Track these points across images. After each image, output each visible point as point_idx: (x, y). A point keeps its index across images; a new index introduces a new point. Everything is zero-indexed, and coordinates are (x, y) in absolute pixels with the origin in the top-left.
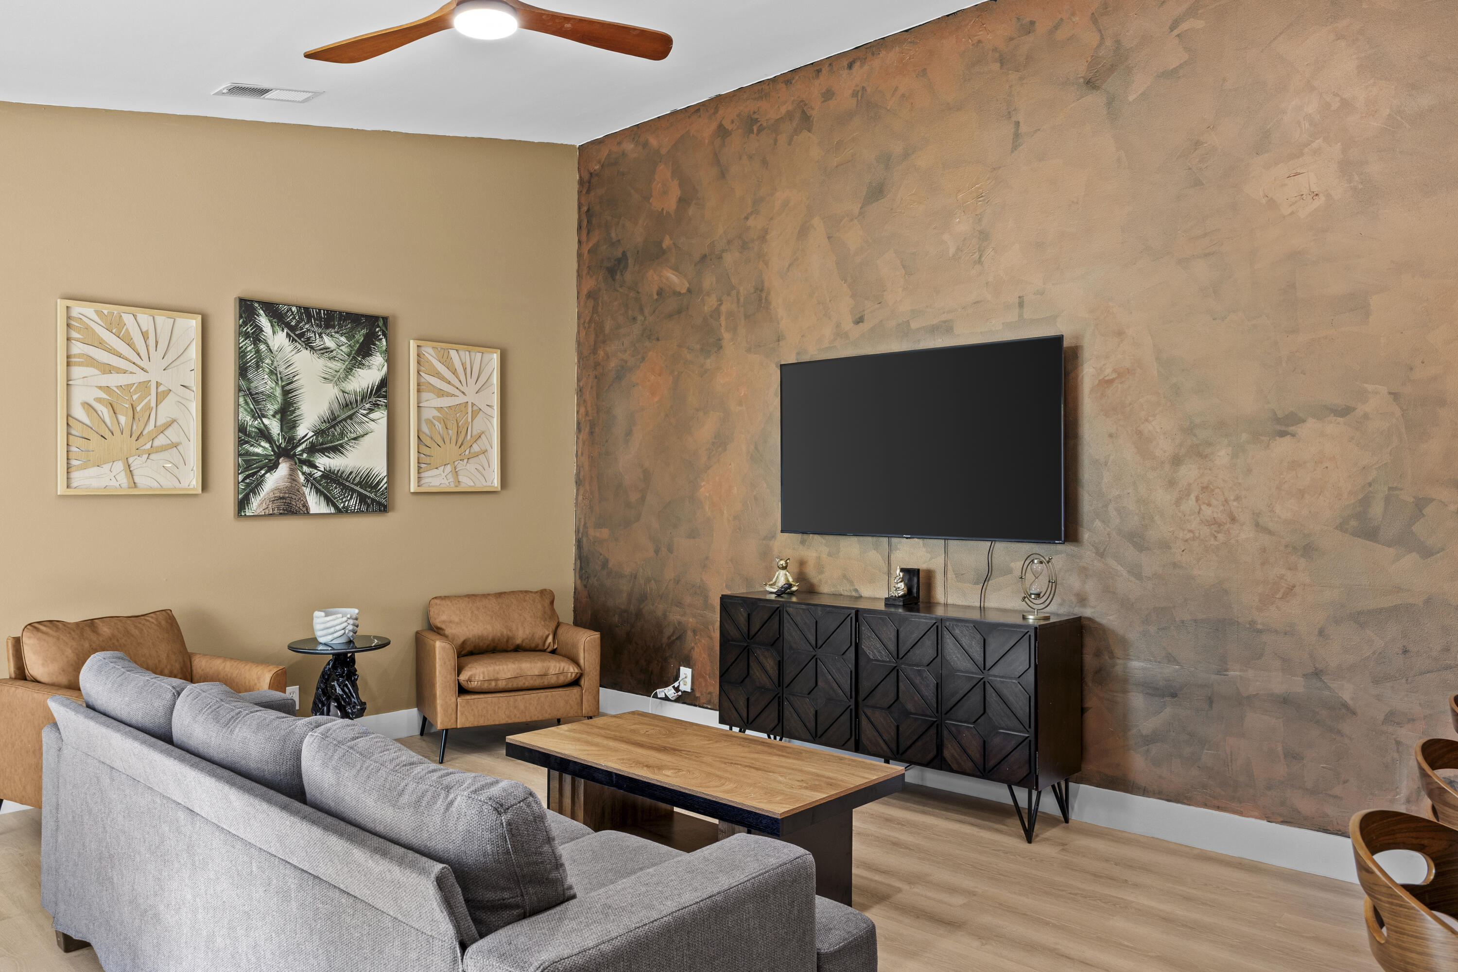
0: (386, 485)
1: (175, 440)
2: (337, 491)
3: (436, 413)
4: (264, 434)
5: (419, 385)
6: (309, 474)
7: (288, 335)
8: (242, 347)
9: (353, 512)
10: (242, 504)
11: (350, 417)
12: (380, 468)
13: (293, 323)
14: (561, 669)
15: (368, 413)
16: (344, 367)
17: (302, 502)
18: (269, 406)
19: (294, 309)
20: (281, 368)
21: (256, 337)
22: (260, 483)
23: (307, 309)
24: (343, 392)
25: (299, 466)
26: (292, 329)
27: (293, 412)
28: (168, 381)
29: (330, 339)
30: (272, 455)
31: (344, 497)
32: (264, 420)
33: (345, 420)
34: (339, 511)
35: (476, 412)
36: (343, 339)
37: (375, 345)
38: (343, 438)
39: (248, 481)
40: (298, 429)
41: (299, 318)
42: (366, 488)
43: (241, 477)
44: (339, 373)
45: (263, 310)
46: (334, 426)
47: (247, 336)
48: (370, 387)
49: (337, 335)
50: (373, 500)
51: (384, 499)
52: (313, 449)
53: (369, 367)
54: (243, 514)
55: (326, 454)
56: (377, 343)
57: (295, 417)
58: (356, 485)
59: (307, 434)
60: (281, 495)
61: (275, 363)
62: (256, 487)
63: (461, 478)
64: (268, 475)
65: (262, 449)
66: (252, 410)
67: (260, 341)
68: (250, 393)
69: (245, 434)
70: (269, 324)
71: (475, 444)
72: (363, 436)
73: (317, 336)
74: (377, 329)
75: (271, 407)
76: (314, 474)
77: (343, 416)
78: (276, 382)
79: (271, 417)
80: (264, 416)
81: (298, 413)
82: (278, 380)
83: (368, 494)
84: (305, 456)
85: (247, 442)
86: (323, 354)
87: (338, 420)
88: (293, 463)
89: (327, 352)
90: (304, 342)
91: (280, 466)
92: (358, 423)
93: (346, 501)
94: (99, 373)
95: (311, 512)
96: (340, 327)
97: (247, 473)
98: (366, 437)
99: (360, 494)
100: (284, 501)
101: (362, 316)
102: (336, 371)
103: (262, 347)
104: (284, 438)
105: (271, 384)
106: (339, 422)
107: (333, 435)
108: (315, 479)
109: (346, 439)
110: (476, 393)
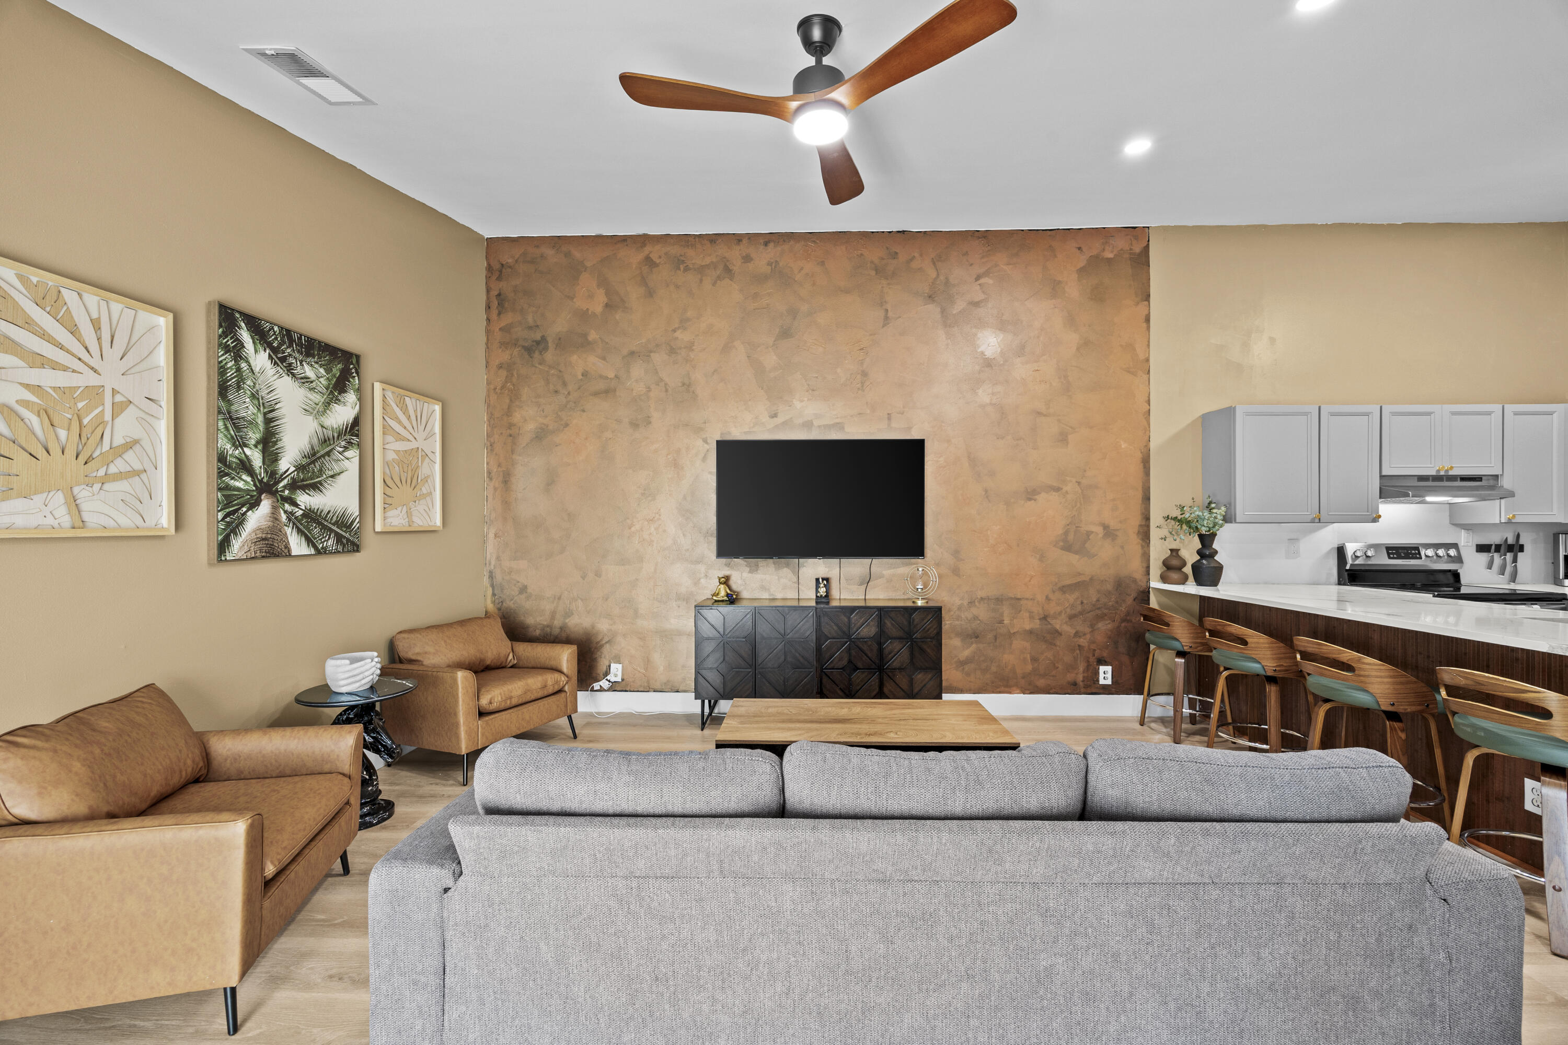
0: (358, 525)
1: (137, 466)
2: (316, 531)
3: (394, 456)
4: (245, 466)
5: (383, 427)
6: (291, 513)
7: (270, 357)
8: (221, 362)
9: (331, 552)
10: (223, 545)
11: (328, 454)
12: (353, 509)
13: (275, 345)
15: (343, 451)
16: (322, 400)
17: (284, 543)
18: (251, 434)
19: (276, 328)
20: (263, 393)
21: (237, 352)
22: (241, 521)
23: (289, 332)
24: (322, 426)
25: (281, 503)
26: (275, 350)
27: (275, 443)
28: (129, 388)
29: (310, 368)
30: (253, 490)
31: (323, 538)
32: (245, 449)
33: (323, 456)
34: (319, 552)
35: (424, 457)
36: (322, 371)
37: (349, 381)
38: (321, 475)
39: (228, 519)
40: (280, 462)
41: (281, 340)
42: (342, 527)
43: (220, 516)
44: (318, 406)
45: (244, 322)
46: (313, 462)
47: (227, 349)
48: (345, 424)
49: (316, 366)
50: (348, 540)
51: (357, 538)
52: (294, 485)
53: (344, 404)
54: (223, 558)
55: (307, 491)
56: (351, 380)
57: (277, 449)
58: (334, 524)
59: (288, 469)
60: (264, 536)
61: (257, 387)
62: (237, 526)
63: (413, 518)
64: (250, 513)
65: (243, 483)
66: (232, 437)
67: (240, 357)
68: (231, 417)
69: (225, 465)
70: (251, 341)
71: (423, 487)
72: (339, 474)
73: (298, 362)
74: (351, 366)
75: (254, 436)
76: (296, 512)
77: (322, 453)
78: (257, 407)
79: (253, 447)
80: (246, 446)
81: (280, 444)
82: (260, 406)
83: (344, 534)
84: (287, 492)
85: (227, 475)
86: (304, 383)
87: (318, 455)
88: (275, 500)
89: (307, 382)
90: (285, 367)
91: (262, 503)
92: (335, 460)
93: (324, 541)
94: (26, 365)
95: (293, 553)
96: (320, 358)
97: (227, 510)
98: (342, 475)
99: (337, 534)
100: (267, 542)
101: (337, 349)
102: (315, 404)
103: (244, 365)
104: (266, 472)
105: (252, 409)
106: (319, 458)
107: (314, 471)
108: (296, 518)
109: (325, 476)
110: (425, 440)
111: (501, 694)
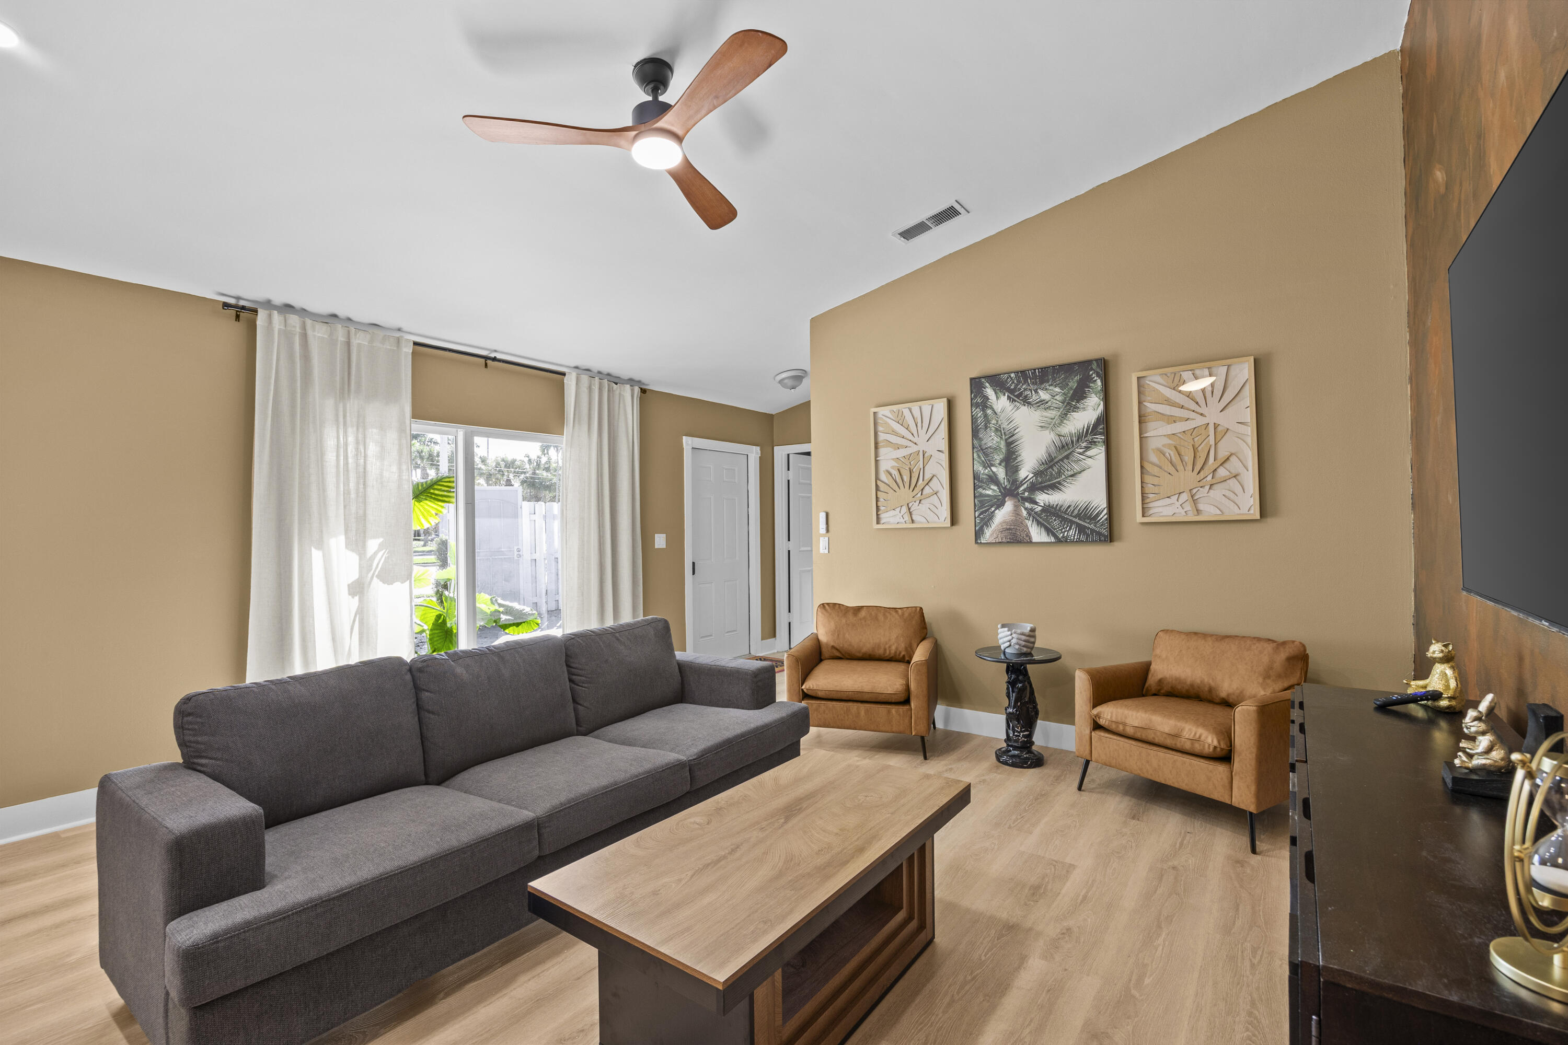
0: (1106, 516)
1: (935, 489)
2: (1056, 523)
3: (1168, 441)
4: (993, 479)
5: (1140, 417)
6: (1030, 509)
7: (1009, 398)
8: (974, 415)
9: (1072, 542)
10: (978, 534)
11: (1067, 457)
12: (1099, 501)
13: (1012, 387)
15: (1084, 451)
16: (1059, 413)
17: (1026, 533)
18: (996, 457)
19: (1013, 375)
20: (1004, 426)
21: (984, 404)
22: (991, 517)
23: (1023, 372)
24: (1059, 436)
25: (1021, 503)
26: (1012, 392)
27: (1016, 459)
28: (930, 449)
29: (1045, 392)
30: (999, 495)
31: (1064, 528)
32: (992, 468)
33: (1062, 460)
34: (1059, 541)
35: (1220, 432)
36: (1057, 390)
37: (1089, 387)
38: (1060, 476)
39: (982, 516)
40: (1019, 472)
41: (1017, 381)
42: (1085, 519)
43: (977, 514)
44: (1055, 420)
45: (988, 383)
46: (1051, 467)
47: (977, 405)
48: (1086, 427)
49: (1051, 388)
50: (1093, 531)
51: (1104, 529)
52: (1033, 488)
53: (1084, 409)
54: (979, 542)
55: (1045, 491)
56: (1091, 385)
57: (1017, 463)
58: (1075, 517)
59: (1028, 476)
60: (1008, 527)
61: (1000, 422)
62: (988, 521)
63: (1201, 507)
64: (997, 511)
65: (991, 491)
66: (983, 462)
67: (987, 407)
68: (982, 449)
69: (979, 481)
70: (994, 393)
71: (1221, 467)
72: (1080, 473)
73: (1033, 392)
74: (1091, 372)
75: (998, 458)
76: (1035, 509)
77: (1060, 457)
78: (1000, 437)
79: (998, 466)
80: (993, 465)
81: (1019, 459)
82: (1002, 435)
83: (1087, 525)
84: (1026, 494)
85: (980, 487)
86: (1039, 406)
87: (1055, 460)
88: (1017, 500)
89: (1042, 404)
90: (1022, 400)
91: (1006, 504)
92: (1075, 461)
93: (1065, 532)
94: (893, 450)
95: (1033, 541)
96: (1054, 379)
97: (981, 510)
98: (1083, 474)
99: (1078, 525)
100: (1011, 532)
101: (1075, 364)
102: (1051, 419)
103: (989, 412)
104: (1008, 481)
105: (996, 439)
106: (1057, 463)
107: (1051, 474)
108: (1036, 513)
109: (1063, 477)
110: (1221, 412)
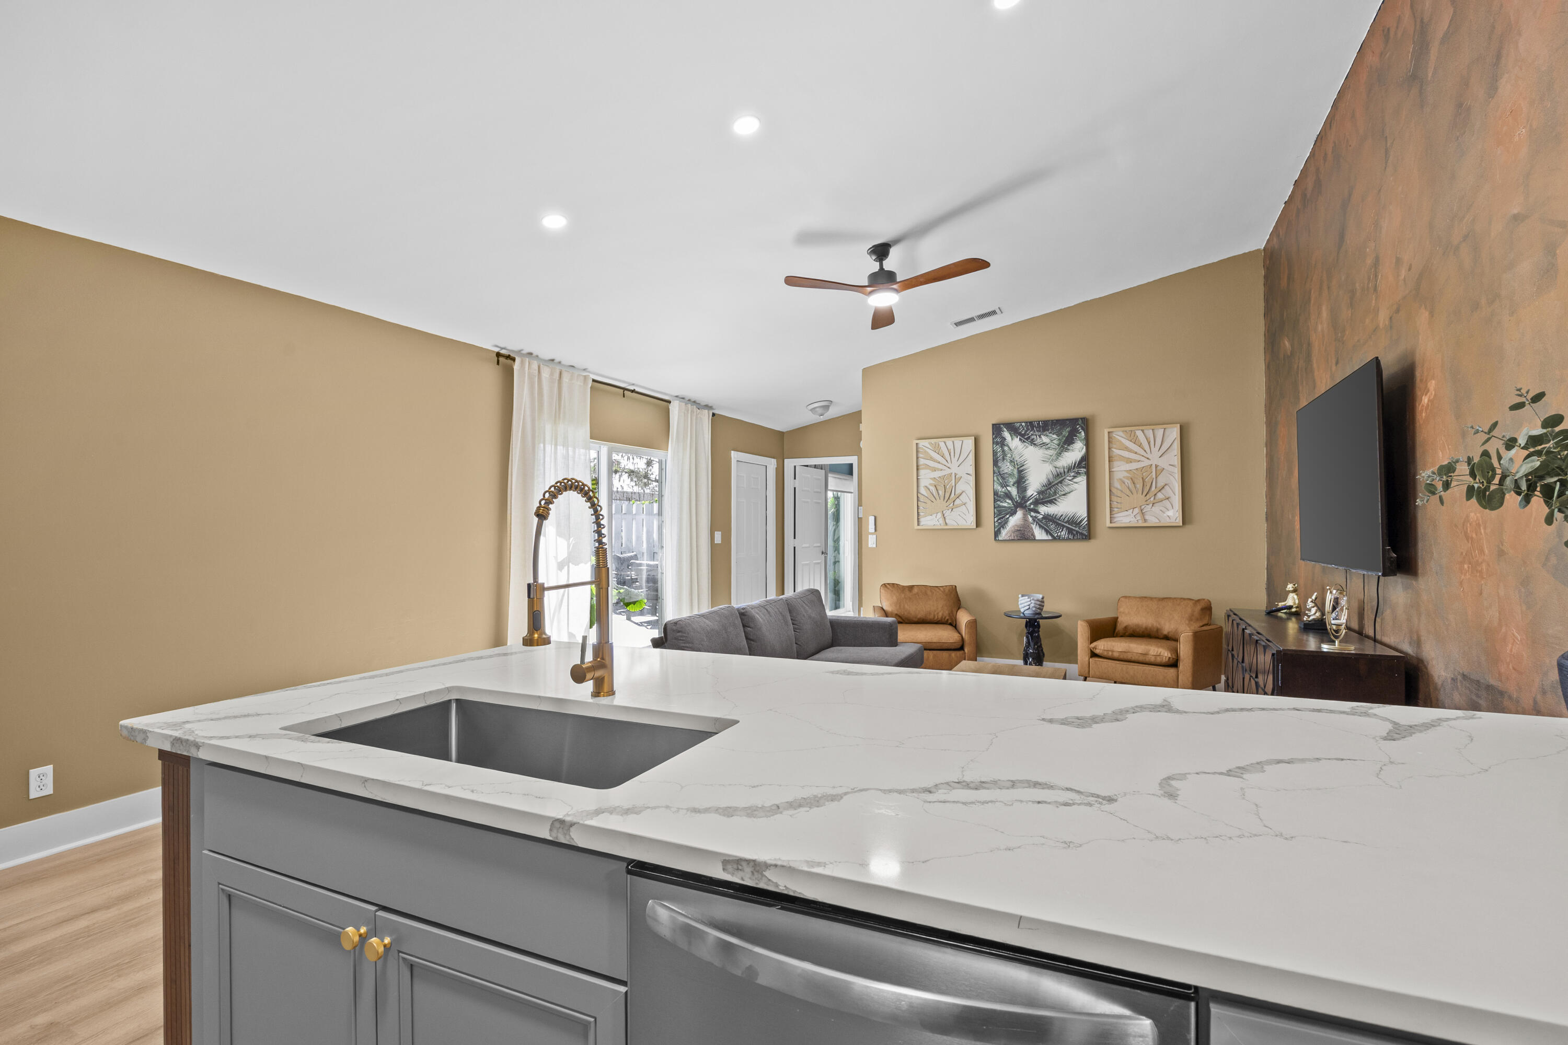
0: (1086, 522)
1: (964, 501)
2: (1052, 527)
3: (1126, 474)
4: (1008, 495)
5: (1109, 457)
6: (1035, 517)
7: (1020, 440)
8: (995, 450)
9: (1063, 539)
10: (997, 533)
11: (1061, 482)
12: (1081, 511)
13: (1023, 433)
14: (1159, 653)
15: (1072, 479)
16: (1056, 452)
17: (1031, 533)
18: (1010, 480)
19: (1023, 424)
20: (1017, 459)
21: (1003, 443)
22: (1006, 522)
23: (1031, 423)
24: (1055, 467)
25: (1028, 512)
26: (1023, 435)
27: (1025, 482)
28: (960, 472)
29: (1046, 437)
30: (1013, 507)
31: (1058, 530)
32: (1008, 488)
33: (1057, 484)
34: (1054, 539)
35: (1159, 471)
36: (1055, 436)
37: (1076, 436)
38: (1056, 495)
39: (999, 521)
40: (1027, 491)
41: (1026, 429)
42: (1072, 524)
43: (996, 519)
44: (1052, 457)
45: (1005, 428)
46: (1050, 488)
47: (997, 443)
48: (1074, 463)
49: (1050, 435)
50: (1077, 532)
51: (1085, 531)
52: (1037, 502)
53: (1073, 450)
54: (997, 539)
55: (1045, 505)
56: (1078, 435)
57: (1025, 485)
58: (1065, 523)
59: (1033, 494)
60: (1019, 529)
61: (1013, 456)
62: (1004, 524)
63: (1147, 517)
64: (1011, 518)
65: (1007, 503)
66: (1001, 483)
67: (1004, 445)
68: (1000, 474)
69: (998, 496)
70: (1009, 435)
71: (1159, 493)
72: (1070, 493)
73: (1038, 437)
74: (1078, 426)
75: (1012, 481)
76: (1038, 516)
77: (1056, 482)
78: (1014, 466)
79: (1012, 486)
80: (1008, 486)
81: (1027, 482)
83: (1074, 528)
84: (1032, 506)
85: (998, 501)
86: (1042, 447)
87: (1052, 484)
88: (1025, 511)
89: (1044, 446)
90: (1030, 442)
91: (1018, 513)
92: (1066, 485)
93: (1058, 533)
94: (930, 471)
95: (1037, 538)
96: (1052, 429)
97: (999, 517)
98: (1072, 494)
99: (1068, 528)
100: (1020, 532)
101: (1067, 420)
102: (1050, 456)
103: (1006, 448)
104: (1019, 497)
105: (1011, 468)
106: (1053, 486)
107: (1050, 493)
108: (1038, 519)
109: (1058, 495)
110: (1160, 457)
111: (1104, 645)
